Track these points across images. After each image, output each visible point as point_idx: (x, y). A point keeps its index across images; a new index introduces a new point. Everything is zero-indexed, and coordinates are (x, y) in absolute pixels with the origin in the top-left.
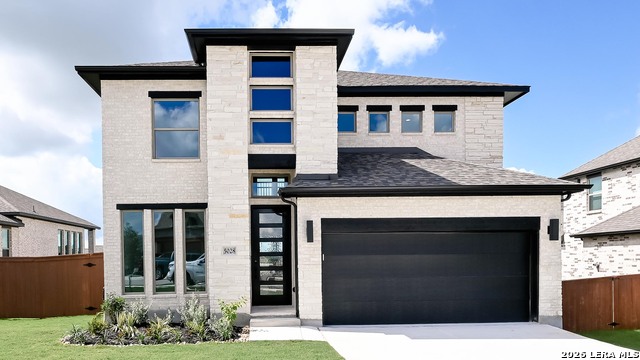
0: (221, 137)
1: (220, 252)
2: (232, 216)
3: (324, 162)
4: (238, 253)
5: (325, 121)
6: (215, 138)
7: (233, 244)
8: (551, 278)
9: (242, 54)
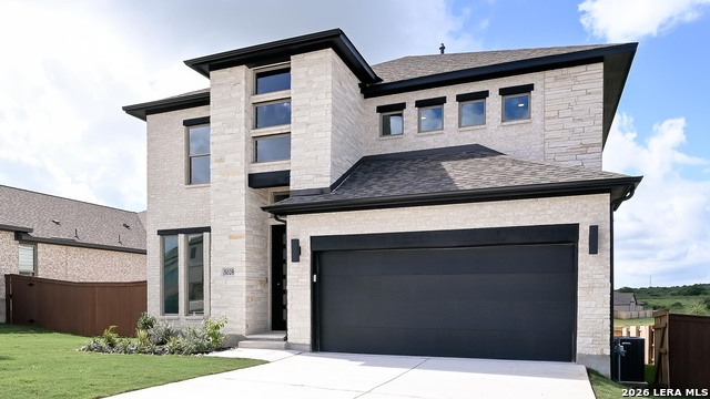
0: (221, 160)
1: (220, 273)
2: (231, 237)
3: (317, 176)
4: (236, 274)
5: (319, 131)
6: (216, 161)
7: (231, 265)
8: (593, 304)
9: (242, 75)
